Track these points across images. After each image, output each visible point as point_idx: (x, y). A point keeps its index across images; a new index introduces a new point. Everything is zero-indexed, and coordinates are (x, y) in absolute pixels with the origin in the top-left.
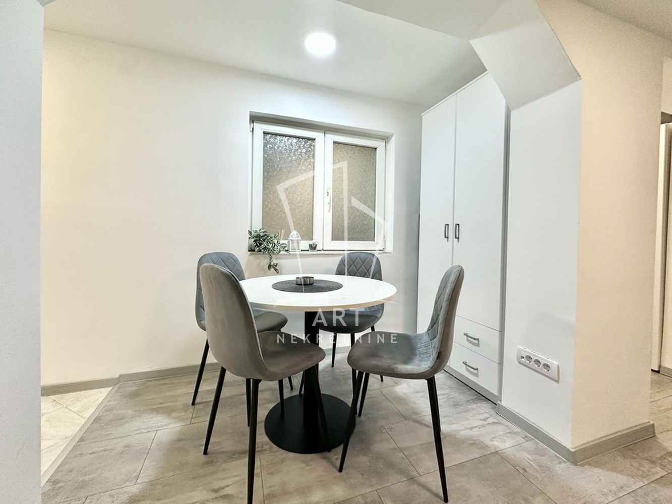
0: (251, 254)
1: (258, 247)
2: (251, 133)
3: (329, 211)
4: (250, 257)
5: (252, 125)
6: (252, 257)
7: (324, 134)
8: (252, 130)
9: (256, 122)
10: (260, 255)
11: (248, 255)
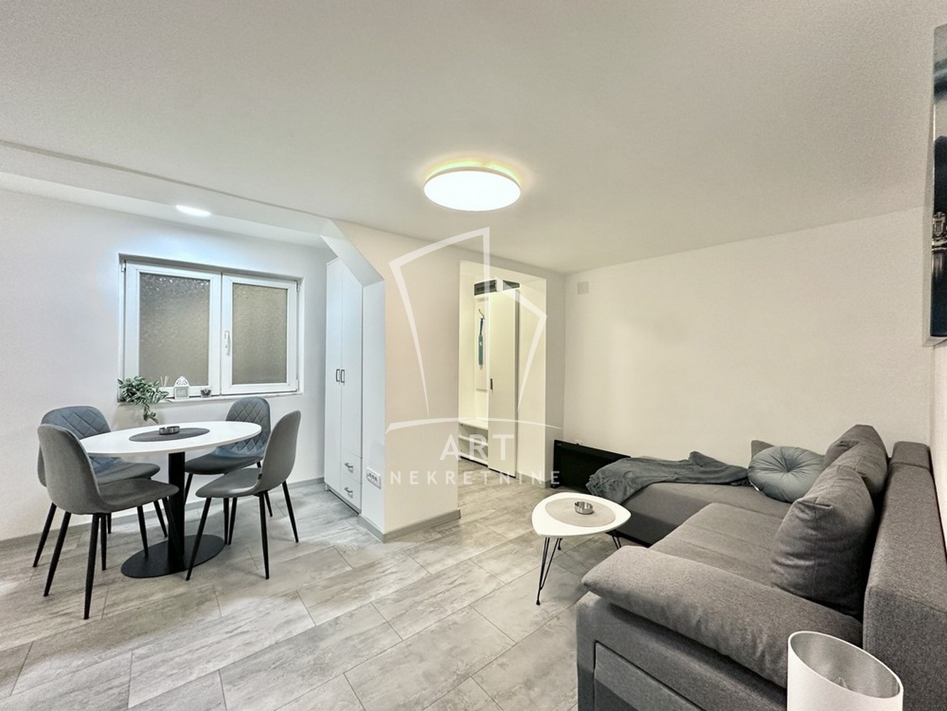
0: (121, 405)
1: (130, 397)
2: (123, 273)
3: (228, 354)
4: (120, 408)
5: (124, 265)
6: (123, 408)
7: (220, 276)
8: (123, 270)
9: (129, 263)
10: (133, 406)
11: (116, 407)
